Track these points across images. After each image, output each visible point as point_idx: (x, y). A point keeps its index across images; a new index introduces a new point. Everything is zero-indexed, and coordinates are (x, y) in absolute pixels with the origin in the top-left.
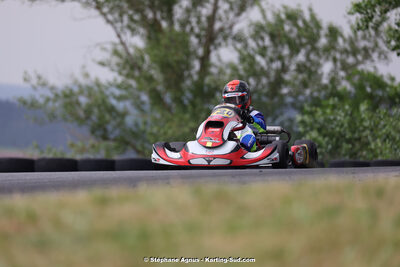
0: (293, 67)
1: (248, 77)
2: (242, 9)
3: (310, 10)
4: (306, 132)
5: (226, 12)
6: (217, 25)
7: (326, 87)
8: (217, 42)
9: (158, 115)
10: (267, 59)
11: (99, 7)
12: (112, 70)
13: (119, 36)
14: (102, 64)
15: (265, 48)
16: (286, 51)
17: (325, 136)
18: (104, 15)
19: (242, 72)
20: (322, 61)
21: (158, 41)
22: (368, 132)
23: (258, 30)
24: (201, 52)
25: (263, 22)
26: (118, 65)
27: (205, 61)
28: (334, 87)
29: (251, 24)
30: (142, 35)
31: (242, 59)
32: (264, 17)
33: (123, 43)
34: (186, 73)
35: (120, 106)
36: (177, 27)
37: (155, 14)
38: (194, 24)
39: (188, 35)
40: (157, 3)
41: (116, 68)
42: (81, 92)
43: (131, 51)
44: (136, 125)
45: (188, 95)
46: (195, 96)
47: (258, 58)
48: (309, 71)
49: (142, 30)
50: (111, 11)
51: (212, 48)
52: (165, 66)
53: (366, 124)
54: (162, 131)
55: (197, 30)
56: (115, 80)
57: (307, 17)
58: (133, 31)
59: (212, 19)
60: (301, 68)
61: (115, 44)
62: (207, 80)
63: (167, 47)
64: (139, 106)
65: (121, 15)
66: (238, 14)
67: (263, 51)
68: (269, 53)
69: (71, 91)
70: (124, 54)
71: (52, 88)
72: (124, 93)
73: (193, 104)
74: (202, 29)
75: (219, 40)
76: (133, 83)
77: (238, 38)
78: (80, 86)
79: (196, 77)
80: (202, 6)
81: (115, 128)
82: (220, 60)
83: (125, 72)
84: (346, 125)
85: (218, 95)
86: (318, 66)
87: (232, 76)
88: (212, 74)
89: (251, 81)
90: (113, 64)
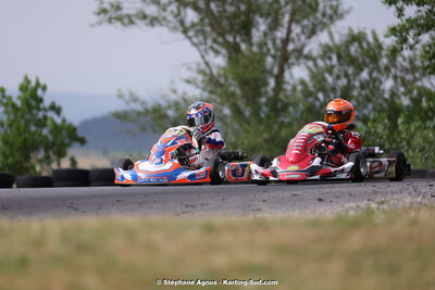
0: (357, 84)
1: (317, 91)
2: (313, 33)
3: (374, 33)
5: (298, 35)
6: (291, 47)
8: (290, 61)
9: (237, 126)
10: (334, 76)
11: (185, 31)
12: (197, 86)
13: (203, 57)
14: (188, 81)
15: (333, 67)
16: (351, 71)
18: (190, 38)
19: (312, 89)
20: (383, 79)
21: (238, 60)
22: (404, 143)
23: (327, 51)
24: (276, 71)
25: (331, 44)
26: (203, 82)
27: (279, 78)
29: (321, 45)
30: (224, 56)
31: (313, 76)
32: (332, 39)
33: (207, 64)
34: (263, 90)
36: (255, 49)
37: (235, 38)
38: (270, 45)
39: (265, 55)
40: (237, 27)
41: (201, 85)
42: (169, 107)
43: (215, 72)
45: (265, 109)
46: (271, 110)
47: (327, 76)
48: (372, 86)
49: (224, 51)
50: (196, 35)
51: (286, 67)
52: (244, 83)
53: (404, 136)
54: (239, 142)
55: (273, 52)
56: (201, 95)
57: (371, 39)
58: (217, 52)
59: (286, 41)
60: (363, 86)
61: (199, 64)
62: (281, 96)
63: (246, 67)
64: (222, 119)
65: (205, 38)
66: (309, 37)
67: (330, 70)
68: (336, 70)
69: (160, 106)
70: (207, 71)
71: (143, 103)
73: (268, 117)
74: (276, 50)
75: (292, 60)
76: (218, 100)
77: (308, 57)
78: (168, 102)
79: (271, 93)
80: (277, 29)
82: (291, 75)
83: (209, 88)
84: (385, 137)
85: (291, 109)
86: (381, 82)
87: (303, 91)
88: (285, 90)
89: (321, 96)
90: (198, 82)
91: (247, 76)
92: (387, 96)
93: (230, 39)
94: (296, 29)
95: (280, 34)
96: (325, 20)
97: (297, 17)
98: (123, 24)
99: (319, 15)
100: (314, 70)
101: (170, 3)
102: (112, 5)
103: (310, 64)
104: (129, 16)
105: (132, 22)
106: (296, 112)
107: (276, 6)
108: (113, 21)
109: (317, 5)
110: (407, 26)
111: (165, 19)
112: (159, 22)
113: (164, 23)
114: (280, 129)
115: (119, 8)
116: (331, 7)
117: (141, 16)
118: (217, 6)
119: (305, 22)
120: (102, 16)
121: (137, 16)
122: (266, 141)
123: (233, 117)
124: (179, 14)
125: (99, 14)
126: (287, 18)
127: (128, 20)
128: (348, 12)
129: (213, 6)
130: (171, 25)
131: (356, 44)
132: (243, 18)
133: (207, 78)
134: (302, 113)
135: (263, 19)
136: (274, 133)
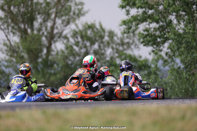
0: (92, 51)
1: (70, 56)
2: (68, 23)
5: (59, 24)
6: (55, 31)
7: (108, 61)
8: (55, 39)
10: (79, 47)
12: (3, 53)
13: (7, 36)
15: (78, 42)
16: (88, 44)
20: (106, 49)
21: (26, 38)
23: (75, 34)
24: (47, 45)
25: (77, 30)
26: (6, 50)
27: (49, 49)
28: (112, 61)
29: (72, 31)
30: (18, 36)
31: (67, 48)
32: (77, 27)
33: (8, 39)
34: (40, 55)
35: (7, 71)
36: (35, 32)
37: (25, 25)
38: (44, 29)
39: (41, 36)
40: (25, 20)
41: (5, 52)
43: (13, 44)
45: (41, 66)
46: (44, 66)
47: (75, 47)
49: (18, 33)
50: (3, 25)
51: (52, 42)
52: (29, 51)
55: (45, 33)
56: (5, 58)
58: (14, 33)
59: (53, 28)
61: (4, 40)
62: (50, 58)
63: (31, 42)
65: (8, 26)
66: (66, 26)
67: (77, 44)
68: (80, 45)
70: (9, 44)
72: (9, 64)
73: (43, 70)
74: (48, 33)
76: (14, 60)
77: (66, 37)
79: (44, 57)
80: (48, 21)
81: (4, 81)
82: (56, 48)
83: (9, 54)
85: (55, 65)
86: (105, 51)
87: (62, 56)
88: (52, 55)
90: (4, 50)
91: (33, 47)
92: (108, 59)
93: (22, 26)
96: (75, 17)
97: (58, 15)
99: (71, 13)
103: (65, 41)
106: (58, 67)
107: (47, 8)
109: (70, 9)
110: (132, 20)
114: (49, 77)
116: (78, 9)
119: (64, 18)
126: (53, 16)
128: (87, 12)
129: (12, 8)
131: (91, 30)
132: (29, 15)
133: (9, 49)
134: (62, 68)
135: (40, 15)
136: (46, 78)
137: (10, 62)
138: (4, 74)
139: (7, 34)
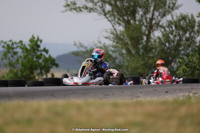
0: (184, 39)
1: (166, 43)
2: (164, 15)
3: (192, 15)
4: (181, 66)
5: (157, 16)
6: (154, 22)
8: (153, 29)
9: (128, 58)
10: (173, 36)
11: (105, 15)
12: (110, 40)
13: (113, 26)
14: (106, 38)
15: (173, 31)
16: (181, 33)
17: (188, 68)
18: (107, 18)
19: (163, 41)
21: (129, 28)
23: (170, 24)
24: (147, 33)
25: (172, 21)
26: (113, 38)
27: (148, 36)
29: (167, 21)
30: (123, 26)
31: (164, 36)
32: (173, 18)
33: (115, 29)
34: (141, 42)
35: (114, 55)
36: (137, 23)
37: (128, 17)
38: (144, 21)
39: (142, 26)
40: (129, 13)
43: (118, 33)
44: (120, 62)
45: (141, 50)
46: (144, 51)
47: (170, 35)
48: (191, 40)
49: (123, 24)
50: (110, 17)
51: (151, 31)
52: (132, 38)
54: (130, 66)
55: (145, 24)
56: (112, 44)
57: (190, 18)
58: (120, 24)
59: (151, 19)
60: (187, 39)
61: (112, 30)
62: (149, 44)
64: (122, 55)
65: (114, 18)
66: (162, 17)
67: (172, 33)
68: (174, 33)
70: (115, 33)
71: (85, 48)
72: (115, 49)
73: (143, 54)
74: (147, 23)
75: (155, 28)
76: (120, 46)
77: (162, 27)
78: (97, 47)
79: (145, 43)
80: (147, 14)
83: (116, 41)
84: (197, 63)
85: (154, 50)
86: (195, 38)
87: (159, 42)
88: (151, 41)
89: (167, 44)
90: (111, 38)
91: (134, 35)
93: (126, 18)
94: (156, 14)
95: (149, 16)
96: (169, 10)
97: (156, 8)
98: (77, 11)
99: (167, 7)
100: (164, 32)
101: (99, 2)
102: (72, 3)
103: (162, 30)
104: (79, 8)
105: (81, 11)
106: (156, 52)
107: (147, 3)
108: (72, 10)
109: (166, 2)
111: (96, 9)
112: (93, 10)
113: (95, 11)
114: (148, 60)
115: (75, 4)
116: (173, 3)
117: (85, 8)
118: (120, 3)
119: (160, 10)
120: (67, 7)
121: (83, 7)
122: (142, 65)
123: (127, 54)
124: (102, 7)
125: (66, 7)
126: (152, 8)
127: (79, 10)
128: (180, 6)
129: (118, 3)
130: (99, 12)
132: (132, 9)
133: (115, 36)
134: (159, 52)
135: (141, 9)
136: (145, 61)
137: (116, 48)
138: (111, 58)
139: (113, 24)
